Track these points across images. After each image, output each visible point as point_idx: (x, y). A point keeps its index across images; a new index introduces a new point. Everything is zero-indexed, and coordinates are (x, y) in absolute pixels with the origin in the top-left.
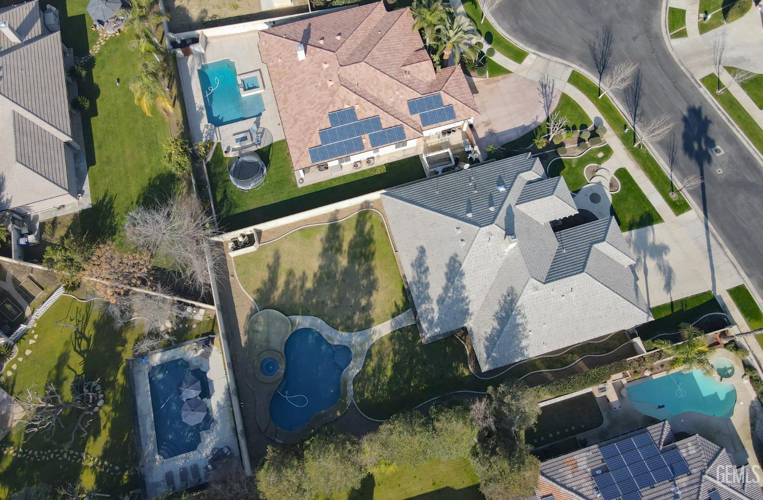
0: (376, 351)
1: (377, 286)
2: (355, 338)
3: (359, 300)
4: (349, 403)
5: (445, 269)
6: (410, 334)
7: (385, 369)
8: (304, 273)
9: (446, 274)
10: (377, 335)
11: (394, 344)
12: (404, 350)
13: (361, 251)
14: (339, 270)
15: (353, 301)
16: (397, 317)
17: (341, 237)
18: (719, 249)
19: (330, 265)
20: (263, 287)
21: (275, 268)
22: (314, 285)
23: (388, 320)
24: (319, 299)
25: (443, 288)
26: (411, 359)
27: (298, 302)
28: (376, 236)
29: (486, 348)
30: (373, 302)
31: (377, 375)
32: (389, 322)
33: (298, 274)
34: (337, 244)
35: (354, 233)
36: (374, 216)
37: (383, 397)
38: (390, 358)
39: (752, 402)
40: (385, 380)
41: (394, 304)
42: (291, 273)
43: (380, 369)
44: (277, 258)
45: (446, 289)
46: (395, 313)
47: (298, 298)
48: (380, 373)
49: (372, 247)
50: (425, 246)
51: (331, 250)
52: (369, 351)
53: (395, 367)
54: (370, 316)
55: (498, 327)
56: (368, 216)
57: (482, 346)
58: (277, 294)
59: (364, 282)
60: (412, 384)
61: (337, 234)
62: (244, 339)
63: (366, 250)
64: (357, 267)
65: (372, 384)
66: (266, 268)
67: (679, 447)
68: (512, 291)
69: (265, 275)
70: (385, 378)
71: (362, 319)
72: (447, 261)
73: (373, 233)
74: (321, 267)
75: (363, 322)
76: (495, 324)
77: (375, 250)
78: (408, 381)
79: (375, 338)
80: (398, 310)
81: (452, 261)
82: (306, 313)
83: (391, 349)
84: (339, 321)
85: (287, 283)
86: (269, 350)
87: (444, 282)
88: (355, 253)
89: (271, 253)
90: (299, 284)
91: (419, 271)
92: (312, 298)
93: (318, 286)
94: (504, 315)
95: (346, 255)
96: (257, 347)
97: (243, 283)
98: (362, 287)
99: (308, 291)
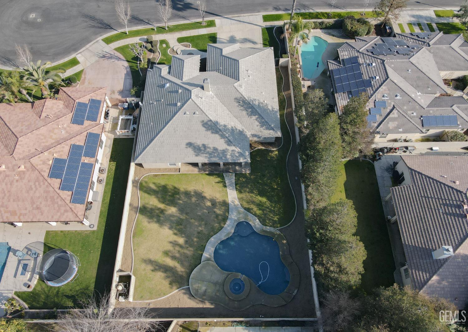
0: (246, 204)
1: (200, 191)
2: (234, 216)
3: (206, 207)
4: (278, 232)
5: (209, 133)
6: (241, 179)
7: (261, 202)
8: (171, 242)
9: (212, 133)
10: (235, 200)
11: (245, 191)
12: (251, 186)
13: (170, 195)
14: (178, 215)
15: (205, 211)
16: (227, 184)
17: (154, 207)
18: (240, 17)
19: (171, 221)
20: (170, 279)
21: (157, 265)
22: (183, 237)
23: (227, 190)
24: (195, 236)
25: (221, 138)
26: (258, 183)
27: (192, 252)
28: (163, 183)
29: (267, 129)
30: (211, 197)
31: (263, 208)
32: (228, 190)
33: (169, 247)
34: (157, 211)
35: (153, 196)
36: (146, 180)
37: (280, 208)
38: (254, 196)
39: (322, 32)
40: (268, 204)
41: (217, 184)
42: (166, 253)
43: (260, 205)
44: (150, 262)
45: (223, 136)
46: (223, 185)
47: (189, 252)
48: (263, 206)
49: (170, 187)
50: (187, 141)
51: (160, 217)
52: (245, 209)
53: (261, 194)
54: (220, 202)
55: (257, 116)
56: (144, 184)
57: (265, 131)
58: (180, 269)
59: (194, 199)
60: (276, 187)
61: (148, 209)
62: (208, 305)
63: (170, 192)
64: (181, 202)
65: (269, 213)
66: (154, 273)
67: (343, 58)
68: (237, 99)
69: (160, 275)
70: (267, 203)
71: (220, 208)
72: (204, 129)
73: (159, 183)
74: (170, 228)
75: (223, 208)
76: (254, 118)
77: (172, 186)
78: (273, 189)
79: (237, 202)
80: (222, 182)
81: (205, 126)
82: (203, 248)
83: (248, 194)
84: (217, 225)
85: (174, 258)
86: (223, 284)
87: (217, 136)
88: (169, 200)
89: (143, 266)
90: (178, 248)
91: (203, 152)
92: (192, 240)
93: (185, 234)
94: (250, 110)
95: (168, 207)
96: (218, 294)
97: (160, 296)
98: (197, 202)
99: (186, 242)
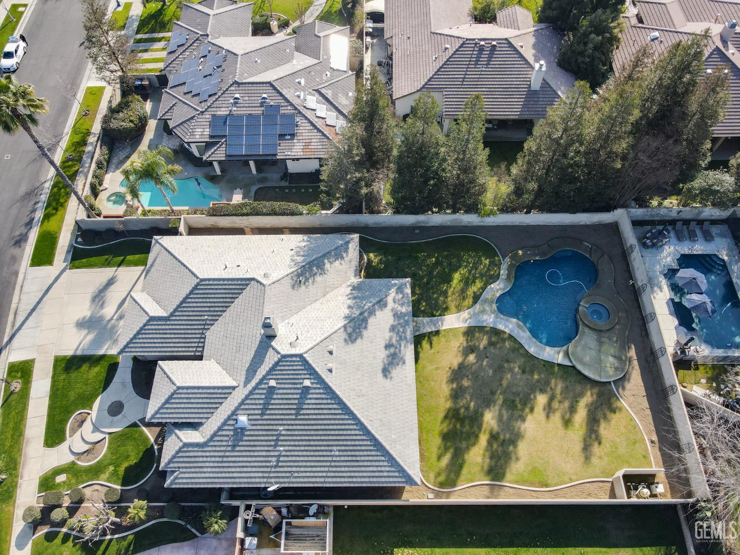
0: (467, 300)
1: (449, 374)
2: (489, 319)
3: (477, 362)
4: (508, 259)
5: (365, 333)
6: (423, 308)
7: (461, 281)
8: (548, 417)
9: (366, 328)
10: (462, 317)
11: (444, 302)
12: (434, 293)
13: (461, 426)
14: (497, 408)
15: (485, 363)
16: (434, 329)
17: (488, 454)
19: (509, 419)
20: (608, 413)
21: (590, 437)
22: (535, 397)
23: (445, 330)
24: (529, 377)
25: (375, 315)
26: (428, 283)
27: (558, 381)
28: (437, 441)
29: (346, 250)
30: (460, 355)
31: (471, 277)
32: (444, 328)
33: (556, 418)
34: (495, 446)
35: (466, 457)
36: (432, 475)
37: (469, 255)
38: (452, 289)
40: (463, 271)
41: (433, 345)
42: (567, 423)
43: (467, 282)
44: (586, 448)
45: (372, 312)
46: (435, 336)
47: (558, 386)
48: (468, 278)
49: (445, 427)
50: (380, 375)
51: (504, 440)
52: (475, 301)
53: (448, 280)
54: (467, 340)
55: (326, 261)
56: (442, 478)
57: (350, 255)
58: (587, 399)
59: (466, 383)
60: (434, 259)
61: (493, 463)
62: (632, 353)
63: (455, 426)
64: (472, 404)
65: (478, 271)
66: (603, 441)
67: (208, 136)
68: (294, 285)
69: (604, 429)
70: (462, 272)
71: (477, 339)
72: (359, 340)
73: (439, 448)
74: (524, 420)
75: (477, 335)
76: (327, 266)
77: (442, 423)
78: (437, 263)
79: (465, 314)
80: (429, 337)
81: (353, 338)
82: (549, 365)
83: (449, 299)
84: (507, 344)
85: (573, 409)
86: (599, 331)
87: (371, 321)
88: (471, 427)
89: (594, 460)
90: (555, 404)
91: (397, 350)
92: (538, 381)
93: (529, 395)
94: (315, 268)
95: (484, 426)
96: (615, 339)
97: (635, 426)
98: (470, 377)
99: (542, 391)
